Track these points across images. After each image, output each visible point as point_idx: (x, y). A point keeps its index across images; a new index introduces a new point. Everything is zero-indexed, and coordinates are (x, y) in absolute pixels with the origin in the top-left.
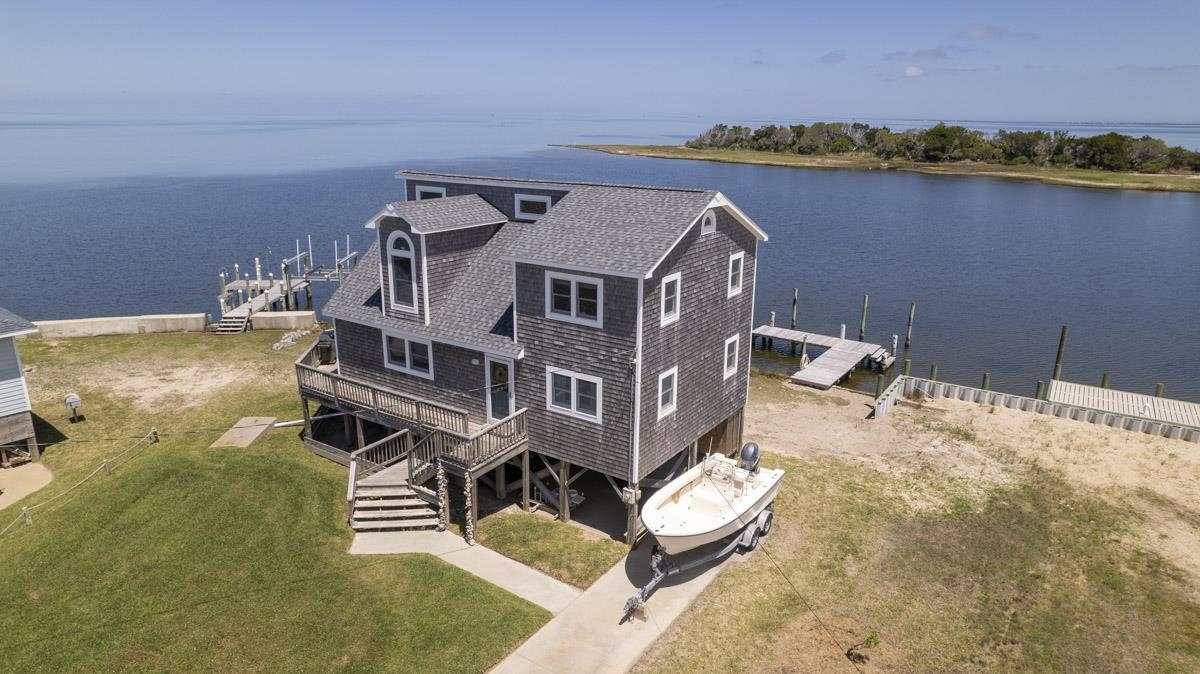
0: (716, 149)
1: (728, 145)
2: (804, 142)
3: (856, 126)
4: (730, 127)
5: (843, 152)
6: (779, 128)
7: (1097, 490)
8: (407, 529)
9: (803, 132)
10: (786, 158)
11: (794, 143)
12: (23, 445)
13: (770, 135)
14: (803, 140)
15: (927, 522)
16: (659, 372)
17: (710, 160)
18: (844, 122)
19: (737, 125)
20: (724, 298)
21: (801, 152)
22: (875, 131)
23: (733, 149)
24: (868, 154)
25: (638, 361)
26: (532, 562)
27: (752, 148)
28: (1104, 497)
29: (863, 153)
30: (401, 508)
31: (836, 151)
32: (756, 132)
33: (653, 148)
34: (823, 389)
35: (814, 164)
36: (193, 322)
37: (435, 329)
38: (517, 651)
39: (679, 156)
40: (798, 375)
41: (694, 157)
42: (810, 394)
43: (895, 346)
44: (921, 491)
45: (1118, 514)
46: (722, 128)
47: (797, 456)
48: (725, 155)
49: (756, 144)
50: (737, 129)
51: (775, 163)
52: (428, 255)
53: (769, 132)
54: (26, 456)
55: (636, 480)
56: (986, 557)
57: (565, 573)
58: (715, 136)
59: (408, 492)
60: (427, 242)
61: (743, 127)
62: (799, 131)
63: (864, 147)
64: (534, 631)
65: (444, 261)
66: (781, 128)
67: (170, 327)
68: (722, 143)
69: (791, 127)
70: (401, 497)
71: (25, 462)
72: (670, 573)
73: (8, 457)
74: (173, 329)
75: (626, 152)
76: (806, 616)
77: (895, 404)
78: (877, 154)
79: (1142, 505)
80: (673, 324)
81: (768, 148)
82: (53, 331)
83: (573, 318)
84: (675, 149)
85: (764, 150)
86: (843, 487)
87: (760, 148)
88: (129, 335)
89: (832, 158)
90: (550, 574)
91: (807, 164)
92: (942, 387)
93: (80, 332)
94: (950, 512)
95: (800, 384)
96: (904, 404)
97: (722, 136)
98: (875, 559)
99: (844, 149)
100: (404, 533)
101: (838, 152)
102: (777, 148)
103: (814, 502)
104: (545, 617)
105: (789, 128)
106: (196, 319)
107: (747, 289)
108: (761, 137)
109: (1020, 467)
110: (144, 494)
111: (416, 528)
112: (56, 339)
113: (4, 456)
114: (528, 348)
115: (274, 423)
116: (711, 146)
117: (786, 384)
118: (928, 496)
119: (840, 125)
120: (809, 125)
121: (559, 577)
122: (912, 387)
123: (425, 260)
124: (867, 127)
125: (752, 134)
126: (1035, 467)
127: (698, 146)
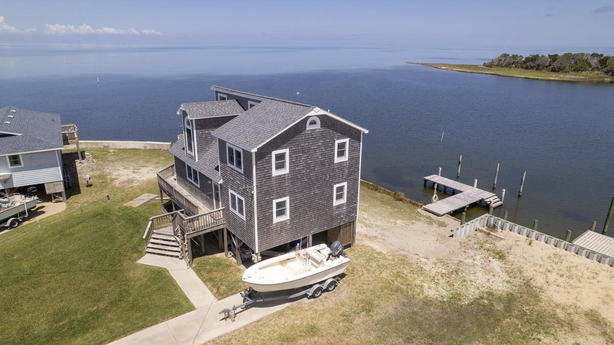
0: (500, 68)
1: (508, 65)
2: (555, 65)
3: (594, 55)
4: (511, 56)
5: (582, 71)
6: (541, 56)
7: (557, 306)
8: (168, 255)
9: (556, 59)
10: (543, 74)
11: (550, 65)
12: (60, 194)
13: (535, 60)
14: (555, 64)
15: (427, 303)
16: (273, 199)
17: (492, 74)
18: (586, 53)
19: (515, 54)
20: (333, 163)
21: (553, 70)
22: (607, 58)
23: (511, 68)
24: (600, 72)
25: (255, 192)
26: (206, 281)
27: (522, 67)
28: (558, 311)
29: (596, 72)
30: (168, 245)
31: (577, 70)
32: (526, 58)
33: (461, 66)
34: (438, 216)
35: (557, 79)
36: (166, 146)
37: (198, 164)
38: (167, 322)
39: (475, 71)
40: (428, 206)
41: (484, 72)
42: (429, 217)
43: (503, 196)
44: (437, 284)
45: (558, 323)
46: (505, 56)
47: (385, 252)
48: (503, 72)
49: (524, 65)
50: (514, 57)
51: (531, 77)
52: (196, 129)
53: (534, 58)
54: (61, 199)
55: (257, 251)
56: (446, 330)
57: (215, 290)
58: (500, 60)
59: (173, 239)
60: (196, 123)
61: (519, 55)
62: (554, 58)
63: (597, 68)
64: (180, 314)
65: (207, 132)
66: (543, 56)
67: (156, 147)
68: (504, 65)
69: (549, 55)
70: (170, 241)
71: (60, 201)
72: (258, 301)
73: (54, 199)
74: (158, 149)
75: (446, 68)
76: (311, 339)
77: (476, 230)
78: (606, 72)
79: (582, 321)
80: (285, 175)
81: (532, 68)
82: (113, 145)
83: (234, 167)
84: (475, 67)
85: (530, 69)
86: (394, 274)
87: (527, 68)
88: (140, 149)
89: (573, 75)
90: (210, 289)
91: (552, 78)
92: (508, 224)
93: (122, 147)
94: (445, 300)
95: (427, 211)
96: (481, 231)
97: (505, 60)
98: (375, 318)
99: (583, 69)
100: (166, 257)
101: (579, 70)
102: (538, 68)
103: (370, 279)
104: (191, 308)
105: (547, 56)
106: (167, 145)
107: (353, 159)
108: (529, 61)
109: (518, 281)
110: (84, 221)
111: (172, 256)
112: (113, 149)
113: (53, 198)
114: (224, 179)
115: (155, 197)
116: (497, 66)
117: (420, 210)
118: (440, 288)
119: (583, 54)
120: (561, 54)
121: (212, 291)
122: (492, 222)
123: (195, 131)
124: (602, 55)
125: (524, 59)
126: (527, 284)
127: (490, 66)
